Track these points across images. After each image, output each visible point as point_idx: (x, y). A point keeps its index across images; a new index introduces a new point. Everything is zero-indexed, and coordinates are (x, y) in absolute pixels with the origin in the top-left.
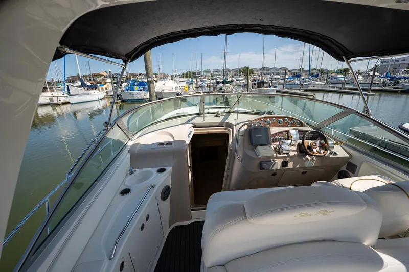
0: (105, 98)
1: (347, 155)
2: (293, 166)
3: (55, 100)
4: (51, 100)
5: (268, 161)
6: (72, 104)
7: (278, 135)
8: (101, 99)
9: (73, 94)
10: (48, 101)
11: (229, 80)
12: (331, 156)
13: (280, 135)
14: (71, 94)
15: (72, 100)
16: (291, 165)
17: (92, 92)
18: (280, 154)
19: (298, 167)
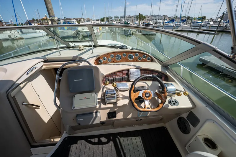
0: (47, 35)
1: (190, 105)
2: (123, 116)
3: (13, 37)
4: (10, 36)
5: (89, 113)
6: (25, 39)
7: (116, 75)
8: (45, 36)
9: (25, 32)
10: (8, 37)
11: (128, 22)
12: (170, 107)
13: (118, 74)
14: (23, 32)
15: (25, 36)
16: (120, 116)
17: (38, 31)
18: (105, 105)
19: (130, 116)
